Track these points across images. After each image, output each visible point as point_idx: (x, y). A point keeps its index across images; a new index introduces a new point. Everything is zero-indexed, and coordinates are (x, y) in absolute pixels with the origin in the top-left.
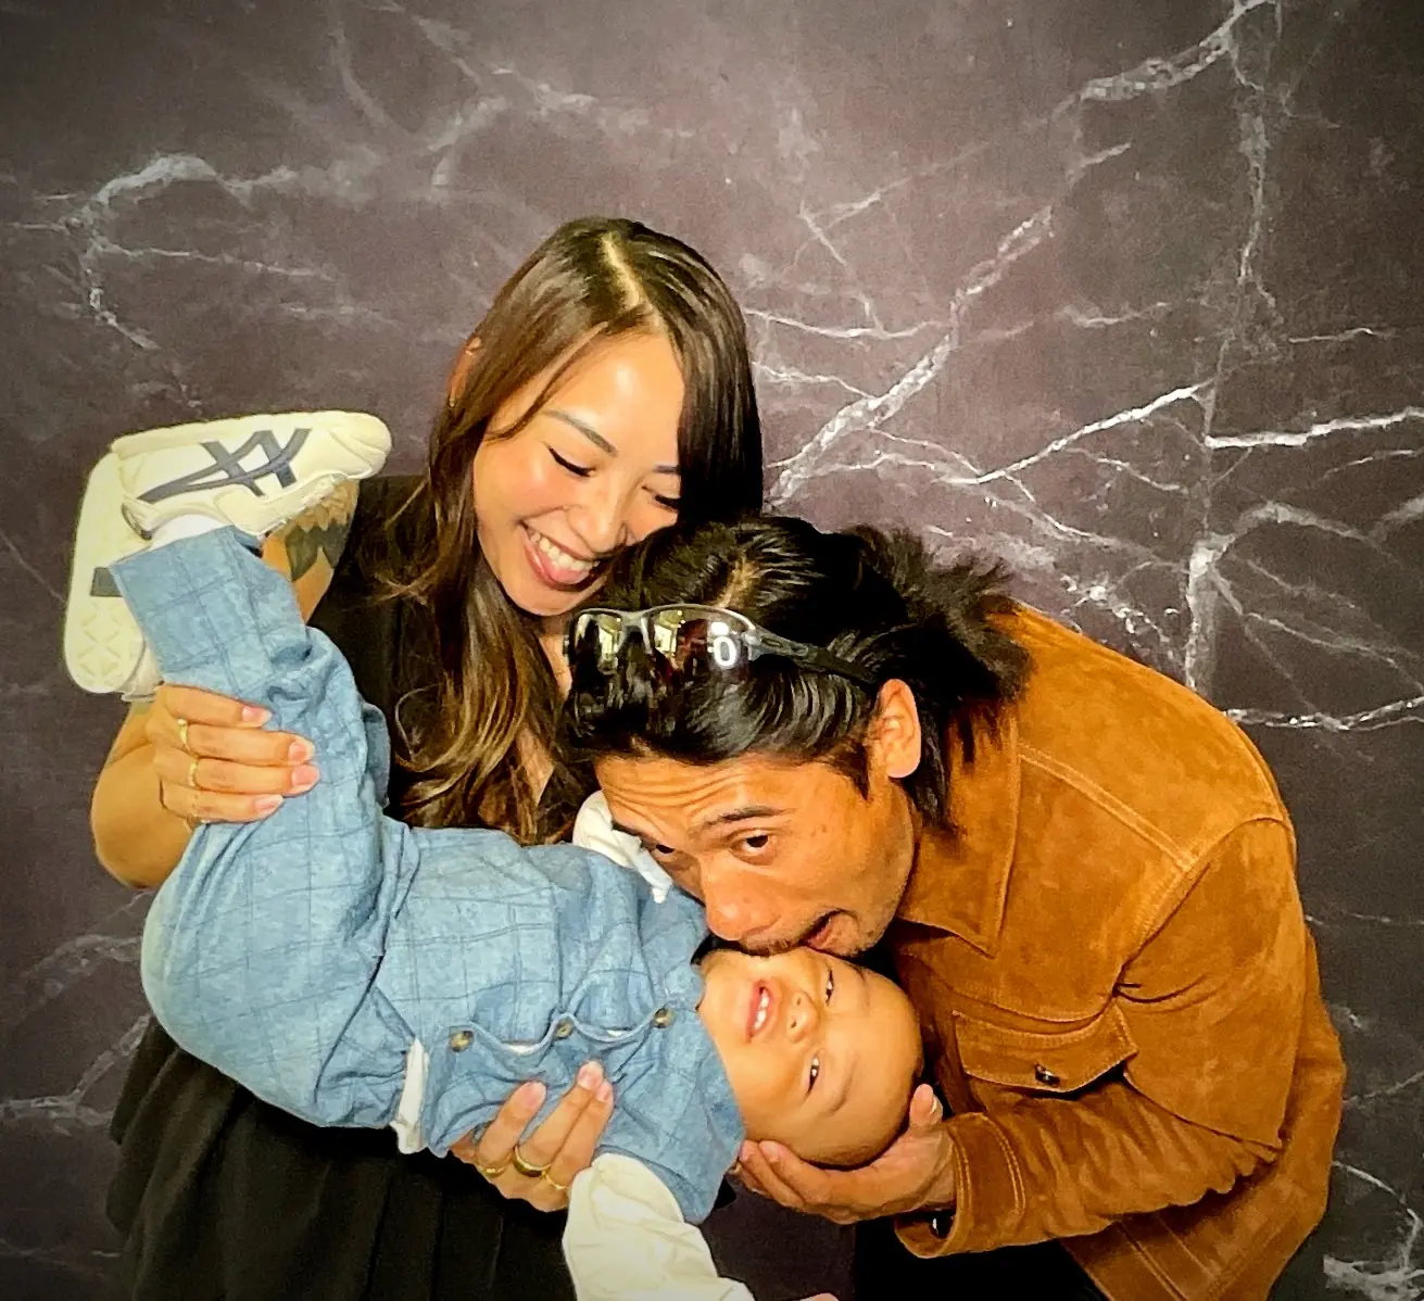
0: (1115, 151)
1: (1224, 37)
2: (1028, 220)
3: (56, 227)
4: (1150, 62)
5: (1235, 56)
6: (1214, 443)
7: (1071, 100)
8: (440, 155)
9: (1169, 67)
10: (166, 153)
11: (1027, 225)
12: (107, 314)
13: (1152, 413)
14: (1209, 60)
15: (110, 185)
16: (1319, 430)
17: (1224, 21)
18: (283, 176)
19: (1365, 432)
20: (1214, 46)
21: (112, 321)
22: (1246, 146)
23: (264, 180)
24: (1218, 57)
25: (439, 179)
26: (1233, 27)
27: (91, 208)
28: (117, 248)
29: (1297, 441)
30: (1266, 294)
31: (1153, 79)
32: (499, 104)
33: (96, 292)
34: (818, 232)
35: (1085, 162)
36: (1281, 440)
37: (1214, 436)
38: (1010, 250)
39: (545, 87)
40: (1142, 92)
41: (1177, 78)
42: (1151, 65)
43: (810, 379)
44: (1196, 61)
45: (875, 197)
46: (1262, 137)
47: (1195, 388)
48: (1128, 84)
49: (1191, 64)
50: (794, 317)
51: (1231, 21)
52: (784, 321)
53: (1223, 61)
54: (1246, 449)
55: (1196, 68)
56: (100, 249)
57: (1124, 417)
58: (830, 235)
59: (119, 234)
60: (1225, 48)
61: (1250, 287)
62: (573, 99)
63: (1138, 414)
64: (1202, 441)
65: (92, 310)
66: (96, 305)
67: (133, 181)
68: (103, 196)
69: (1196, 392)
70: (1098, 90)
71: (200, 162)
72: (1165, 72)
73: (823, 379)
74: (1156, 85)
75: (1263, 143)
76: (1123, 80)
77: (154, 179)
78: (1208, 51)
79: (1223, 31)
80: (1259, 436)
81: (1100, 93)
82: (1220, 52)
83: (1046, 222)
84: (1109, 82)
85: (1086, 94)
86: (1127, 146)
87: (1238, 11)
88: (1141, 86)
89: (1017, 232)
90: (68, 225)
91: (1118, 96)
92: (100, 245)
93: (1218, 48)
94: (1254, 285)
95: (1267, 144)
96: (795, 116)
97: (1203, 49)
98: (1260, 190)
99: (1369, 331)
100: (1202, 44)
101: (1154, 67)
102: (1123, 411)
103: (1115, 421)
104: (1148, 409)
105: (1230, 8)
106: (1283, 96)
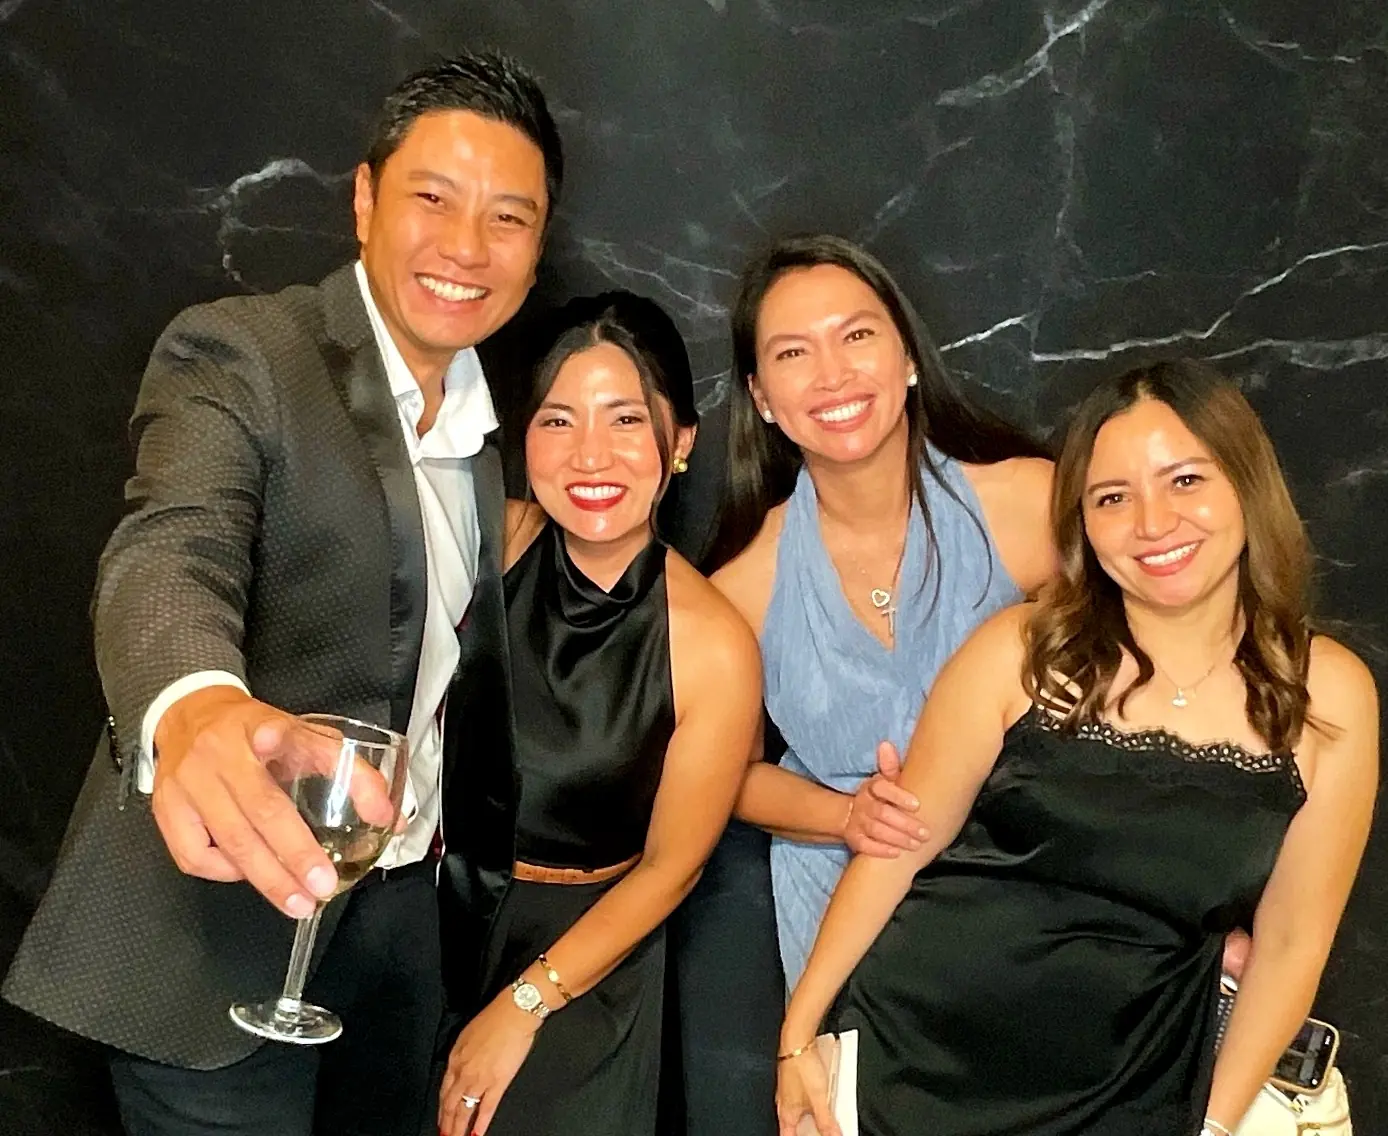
0: (962, 144)
1: (1043, 57)
2: (897, 194)
3: (201, 212)
4: (986, 77)
5: (1051, 70)
6: (1037, 358)
7: (928, 106)
9: (1001, 81)
10: (279, 156)
11: (896, 198)
12: (234, 273)
13: (992, 335)
14: (1031, 74)
15: (239, 181)
16: (1117, 348)
17: (1041, 46)
19: (1152, 348)
20: (1034, 64)
21: (237, 278)
22: (1060, 138)
23: (347, 175)
24: (1037, 72)
26: (1049, 51)
27: (226, 198)
28: (242, 226)
29: (1102, 355)
30: (1076, 247)
31: (990, 89)
33: (227, 257)
34: (743, 206)
35: (940, 151)
36: (1087, 355)
37: (1037, 352)
38: (883, 217)
40: (982, 100)
41: (1008, 88)
42: (988, 80)
44: (1022, 77)
45: (785, 180)
46: (1072, 130)
47: (1023, 317)
48: (971, 93)
49: (1018, 78)
50: (726, 268)
51: (1049, 44)
52: (719, 271)
53: (1043, 74)
54: (1061, 362)
55: (1021, 82)
56: (231, 226)
57: (970, 339)
58: (752, 208)
59: (245, 215)
60: (1043, 66)
61: (1063, 240)
63: (981, 336)
64: (1029, 356)
65: (224, 271)
66: (225, 266)
67: (256, 177)
68: (234, 189)
69: (1023, 321)
70: (948, 98)
71: (302, 164)
72: (999, 84)
74: (991, 94)
76: (968, 91)
77: (269, 176)
78: (1030, 69)
79: (1041, 54)
80: (1072, 353)
81: (951, 100)
82: (1040, 69)
83: (911, 195)
84: (956, 92)
85: (940, 101)
86: (971, 139)
87: (1053, 38)
88: (981, 95)
89: (890, 203)
90: (209, 209)
91: (964, 103)
92: (231, 224)
93: (1038, 65)
94: (1066, 240)
95: (1074, 135)
96: (726, 122)
97: (1026, 67)
98: (1070, 171)
99: (1154, 274)
100: (1026, 63)
101: (990, 81)
102: (969, 335)
103: (963, 342)
104: (988, 333)
105: (1046, 36)
106: (1087, 100)
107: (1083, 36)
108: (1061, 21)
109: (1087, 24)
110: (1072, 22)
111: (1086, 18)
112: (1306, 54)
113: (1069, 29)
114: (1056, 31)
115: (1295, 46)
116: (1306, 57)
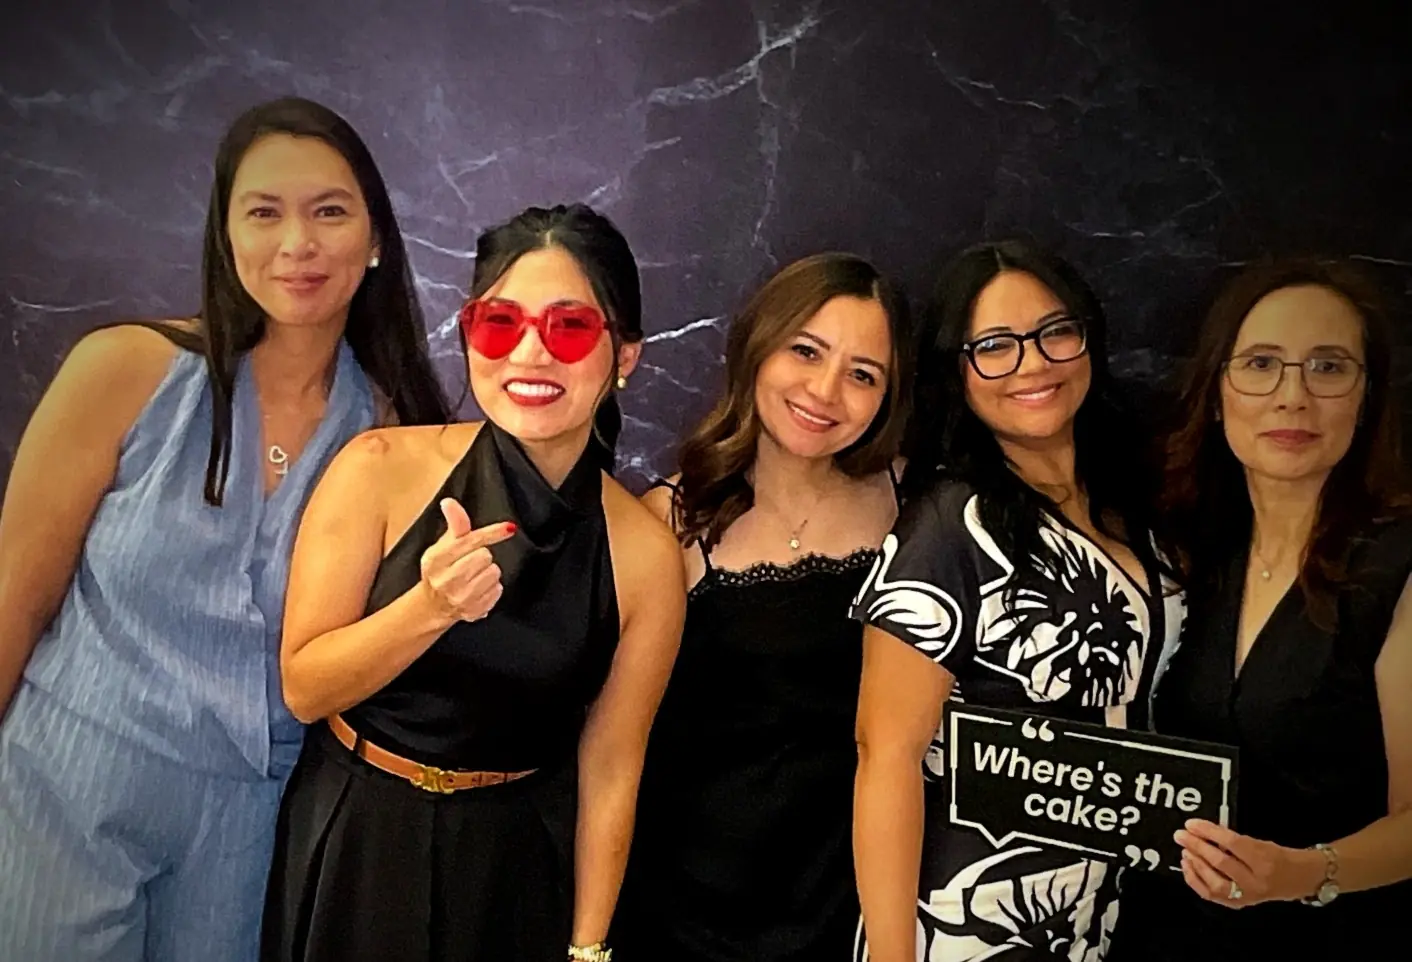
0: (669, 142)
1: (754, 67)
2: (603, 185)
4: (699, 80)
5: (760, 82)
7: (640, 101)
8: (171, 95)
9: (712, 85)
11: (603, 189)
13: (685, 334)
14: (742, 82)
17: (753, 55)
18: (54, 98)
20: (745, 72)
22: (764, 148)
23: (37, 100)
24: (748, 81)
25: (170, 112)
26: (761, 61)
30: (771, 256)
31: (700, 92)
32: (220, 61)
34: (450, 180)
35: (647, 148)
39: (255, 52)
40: (692, 101)
41: (718, 93)
42: (699, 82)
43: (436, 286)
44: (733, 83)
45: (493, 157)
46: (776, 142)
47: (715, 320)
48: (682, 94)
49: (728, 84)
50: (427, 239)
51: (762, 55)
52: (420, 241)
53: (752, 83)
55: (732, 88)
57: (663, 335)
58: (460, 182)
60: (754, 75)
61: (760, 249)
62: (275, 63)
63: (674, 334)
69: (716, 323)
70: (660, 95)
72: (710, 88)
73: (445, 286)
74: (702, 96)
75: (776, 148)
76: (678, 91)
78: (741, 76)
79: (751, 63)
81: (662, 98)
82: (750, 78)
83: (616, 188)
84: (668, 90)
85: (652, 98)
86: (679, 139)
87: (765, 49)
88: (691, 96)
89: (596, 193)
91: (674, 102)
93: (749, 75)
94: (763, 250)
95: (779, 148)
96: (439, 92)
97: (738, 74)
98: (771, 182)
100: (738, 71)
101: (702, 84)
102: (663, 332)
103: (656, 338)
104: (682, 331)
105: (759, 47)
106: (793, 115)
107: (794, 51)
108: (774, 34)
109: (798, 40)
110: (785, 35)
111: (798, 33)
112: (1000, 96)
113: (781, 43)
114: (769, 43)
115: (992, 86)
116: (1000, 99)
